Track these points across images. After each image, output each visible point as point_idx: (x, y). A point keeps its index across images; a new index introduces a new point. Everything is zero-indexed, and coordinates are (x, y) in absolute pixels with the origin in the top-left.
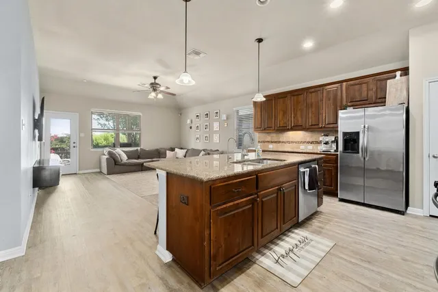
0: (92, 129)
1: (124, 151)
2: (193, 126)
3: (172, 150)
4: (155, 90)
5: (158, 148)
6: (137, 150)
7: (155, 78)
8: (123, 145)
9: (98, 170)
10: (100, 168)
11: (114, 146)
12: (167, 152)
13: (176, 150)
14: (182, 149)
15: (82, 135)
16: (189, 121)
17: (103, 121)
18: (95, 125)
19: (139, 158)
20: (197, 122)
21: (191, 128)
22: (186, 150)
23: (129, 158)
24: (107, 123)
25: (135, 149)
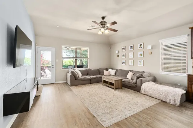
0: (62, 57)
1: (80, 71)
2: (119, 55)
3: (107, 70)
4: (103, 27)
5: (99, 68)
6: (87, 69)
7: (103, 18)
8: (79, 67)
9: (65, 82)
10: (67, 80)
11: (74, 67)
12: (104, 71)
13: (110, 70)
14: (112, 69)
15: (57, 61)
16: (117, 52)
17: (68, 54)
18: (64, 55)
19: (88, 75)
20: (122, 52)
21: (118, 56)
22: (115, 70)
23: (83, 75)
24: (70, 54)
25: (86, 69)
